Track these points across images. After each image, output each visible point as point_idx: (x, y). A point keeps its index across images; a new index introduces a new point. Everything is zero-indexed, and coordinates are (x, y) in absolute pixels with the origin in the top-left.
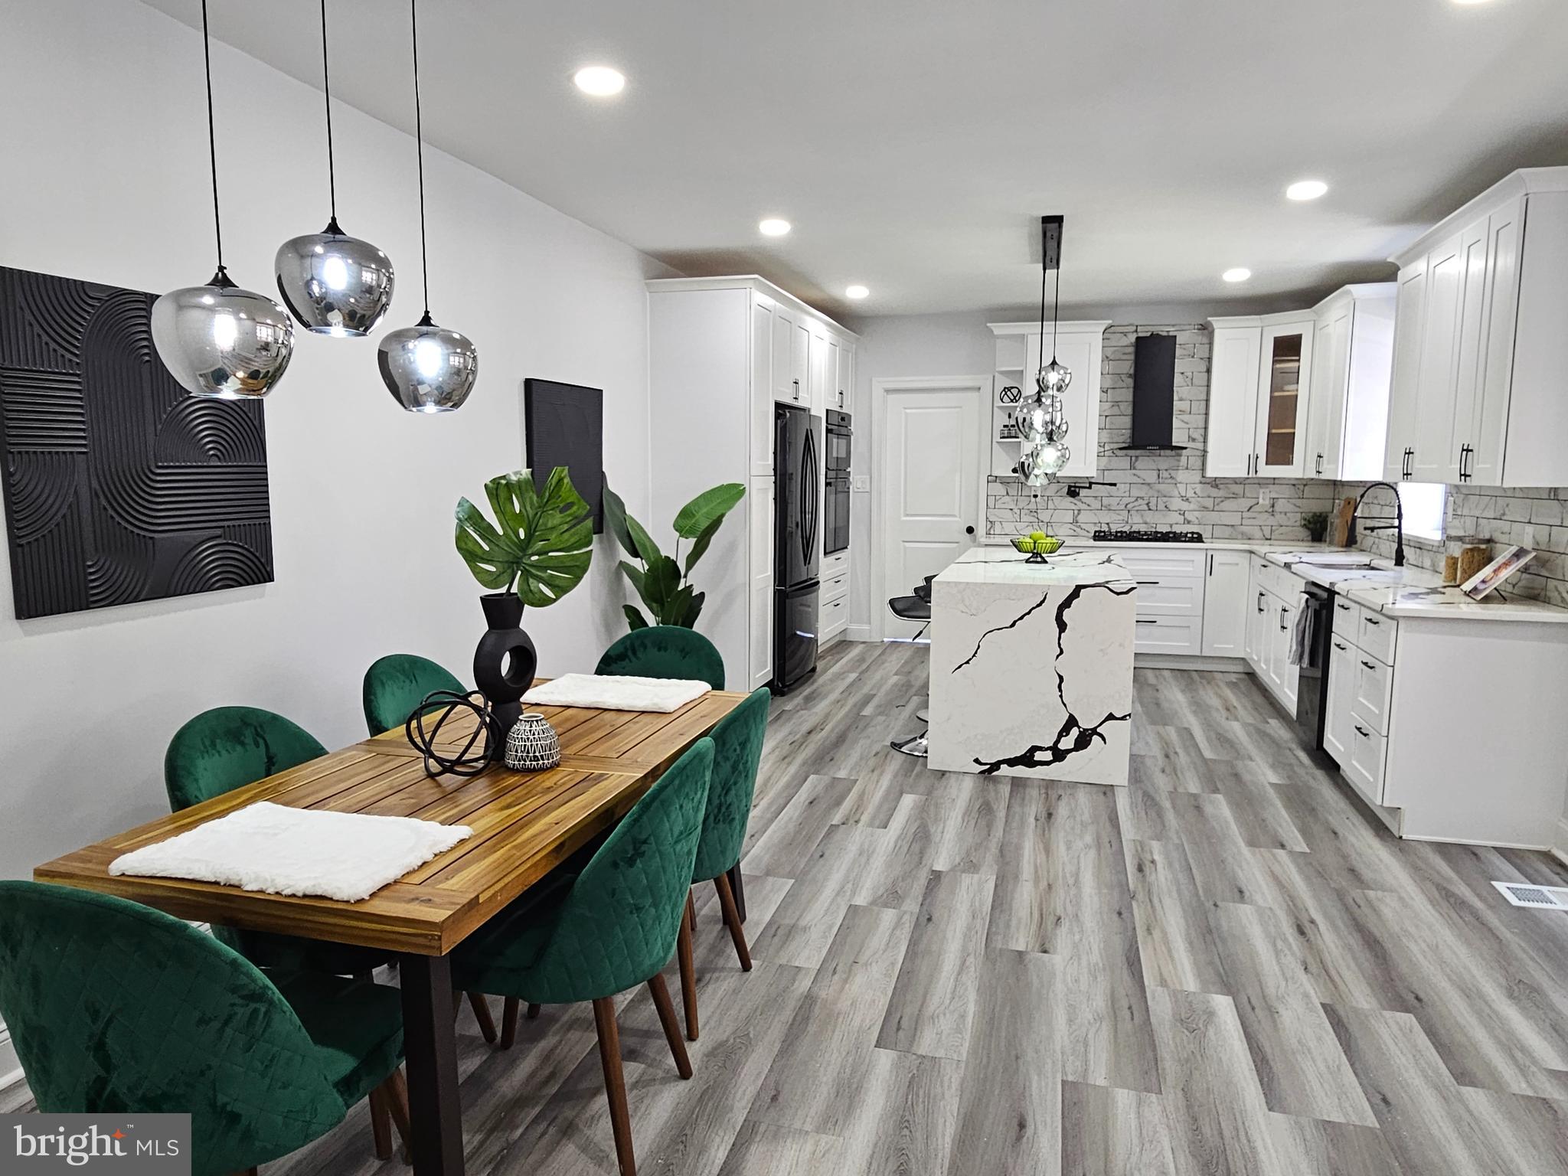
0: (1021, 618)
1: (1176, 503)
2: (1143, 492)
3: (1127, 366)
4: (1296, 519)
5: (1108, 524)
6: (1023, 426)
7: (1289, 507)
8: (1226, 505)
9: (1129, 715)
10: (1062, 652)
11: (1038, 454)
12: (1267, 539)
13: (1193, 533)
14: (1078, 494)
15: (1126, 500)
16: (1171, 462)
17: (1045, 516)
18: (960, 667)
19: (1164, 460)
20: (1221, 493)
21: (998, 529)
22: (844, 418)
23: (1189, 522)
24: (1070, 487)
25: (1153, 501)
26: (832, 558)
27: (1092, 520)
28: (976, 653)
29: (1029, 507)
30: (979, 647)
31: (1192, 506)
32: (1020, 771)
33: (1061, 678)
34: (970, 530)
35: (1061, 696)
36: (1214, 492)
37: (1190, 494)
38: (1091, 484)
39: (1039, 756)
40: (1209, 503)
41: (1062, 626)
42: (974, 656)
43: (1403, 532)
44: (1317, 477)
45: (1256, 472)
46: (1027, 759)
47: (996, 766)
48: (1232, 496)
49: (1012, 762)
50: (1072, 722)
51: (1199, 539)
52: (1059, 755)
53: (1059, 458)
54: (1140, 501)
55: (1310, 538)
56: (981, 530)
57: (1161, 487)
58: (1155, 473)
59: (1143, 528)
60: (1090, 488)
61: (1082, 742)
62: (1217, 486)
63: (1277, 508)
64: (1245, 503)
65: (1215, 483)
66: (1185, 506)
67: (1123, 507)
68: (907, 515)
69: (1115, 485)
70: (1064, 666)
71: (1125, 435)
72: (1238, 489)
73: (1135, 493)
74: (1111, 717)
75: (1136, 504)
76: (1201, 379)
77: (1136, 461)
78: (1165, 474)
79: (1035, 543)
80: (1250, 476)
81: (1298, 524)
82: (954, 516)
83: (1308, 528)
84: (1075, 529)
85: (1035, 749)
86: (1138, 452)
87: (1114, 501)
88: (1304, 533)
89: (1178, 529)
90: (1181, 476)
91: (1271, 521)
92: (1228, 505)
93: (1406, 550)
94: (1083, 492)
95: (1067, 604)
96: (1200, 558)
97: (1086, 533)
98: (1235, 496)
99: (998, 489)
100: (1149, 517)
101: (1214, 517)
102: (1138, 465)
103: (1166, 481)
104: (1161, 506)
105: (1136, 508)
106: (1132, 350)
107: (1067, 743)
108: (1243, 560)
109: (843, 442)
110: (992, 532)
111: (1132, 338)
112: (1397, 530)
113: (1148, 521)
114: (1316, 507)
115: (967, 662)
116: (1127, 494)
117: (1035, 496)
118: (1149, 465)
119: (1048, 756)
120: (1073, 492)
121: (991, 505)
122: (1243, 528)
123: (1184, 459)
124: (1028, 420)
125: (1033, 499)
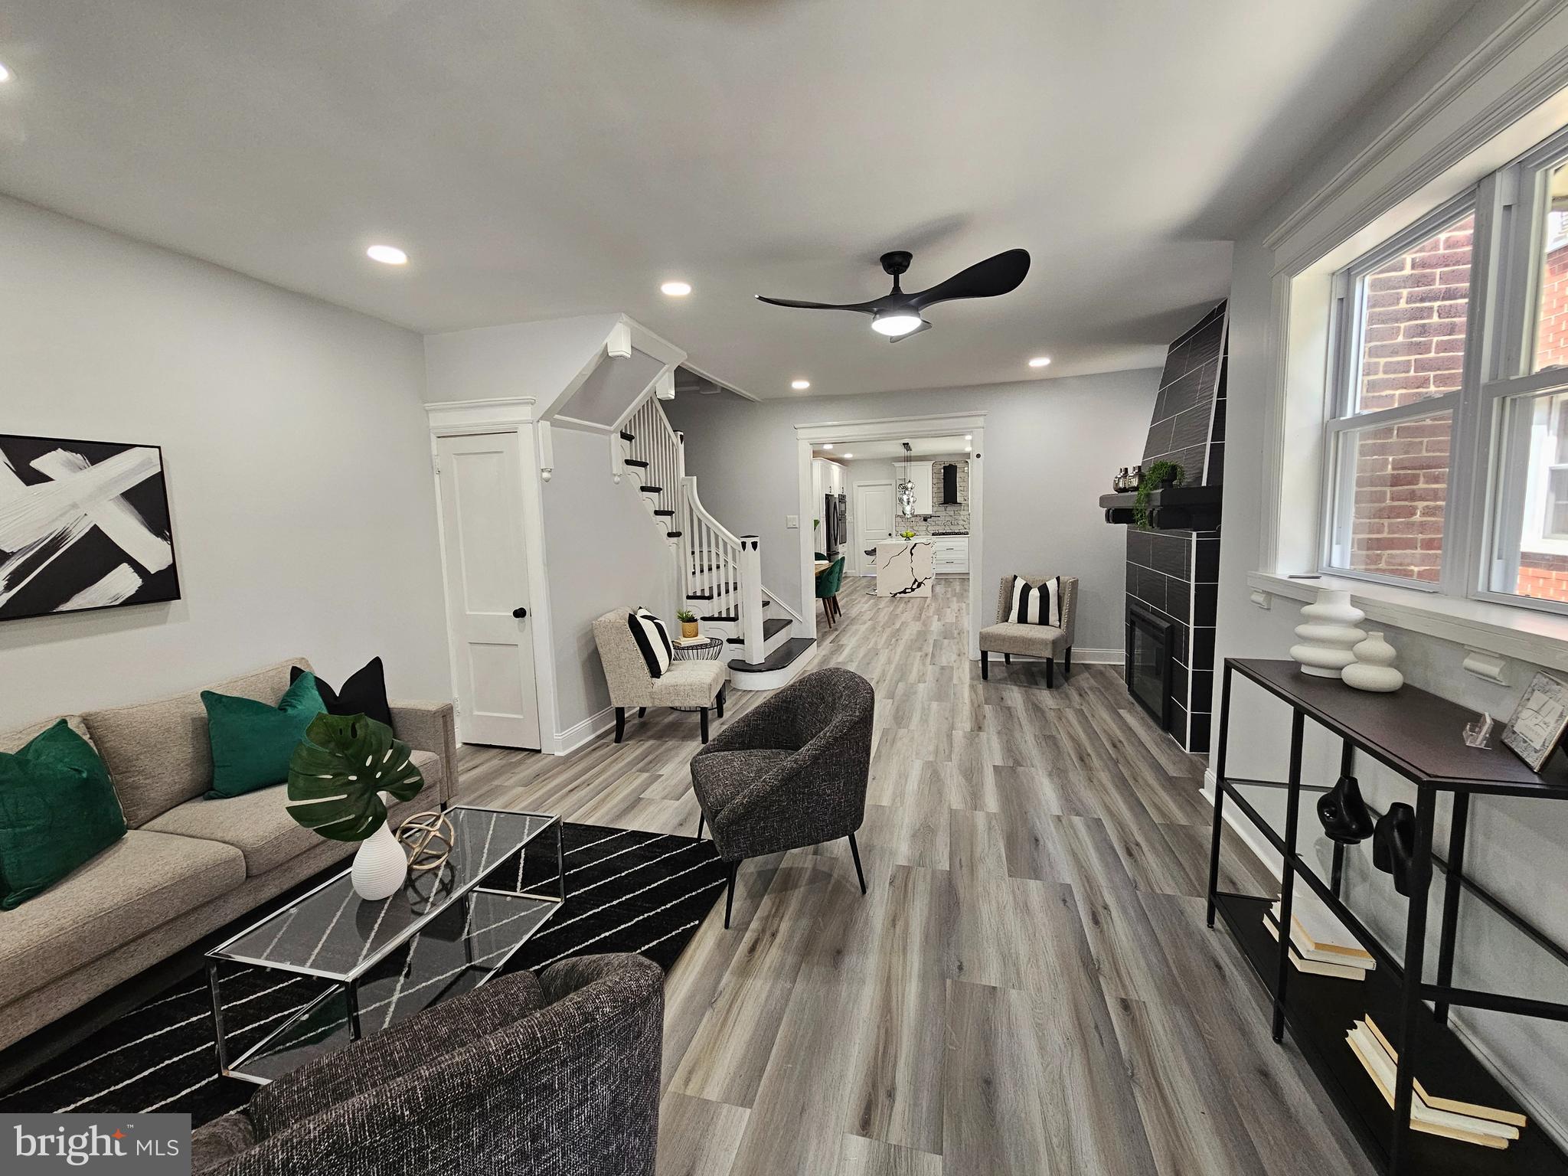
1: (961, 522)
2: (948, 518)
3: (941, 476)
5: (937, 530)
13: (965, 532)
14: (927, 520)
15: (943, 522)
16: (957, 508)
17: (915, 528)
19: (954, 508)
22: (844, 496)
23: (964, 528)
24: (923, 518)
25: (952, 522)
26: (842, 545)
27: (932, 529)
29: (910, 525)
31: (966, 523)
34: (890, 535)
35: (913, 574)
37: (965, 519)
38: (931, 517)
39: (907, 591)
46: (904, 592)
50: (916, 580)
52: (913, 590)
54: (948, 522)
56: (894, 535)
57: (954, 516)
58: (952, 512)
59: (949, 531)
61: (919, 586)
67: (943, 524)
68: (867, 530)
69: (939, 517)
71: (939, 500)
73: (946, 519)
76: (964, 480)
77: (945, 508)
78: (955, 512)
82: (884, 529)
84: (927, 532)
85: (906, 589)
86: (946, 505)
87: (939, 522)
89: (961, 531)
90: (961, 513)
94: (929, 520)
95: (913, 548)
97: (930, 534)
99: (899, 519)
100: (952, 527)
102: (947, 509)
103: (956, 515)
104: (955, 523)
105: (947, 524)
106: (943, 470)
107: (915, 586)
109: (844, 505)
110: (898, 534)
111: (942, 467)
116: (944, 520)
118: (951, 509)
119: (910, 590)
120: (925, 520)
123: (961, 507)
125: (911, 523)
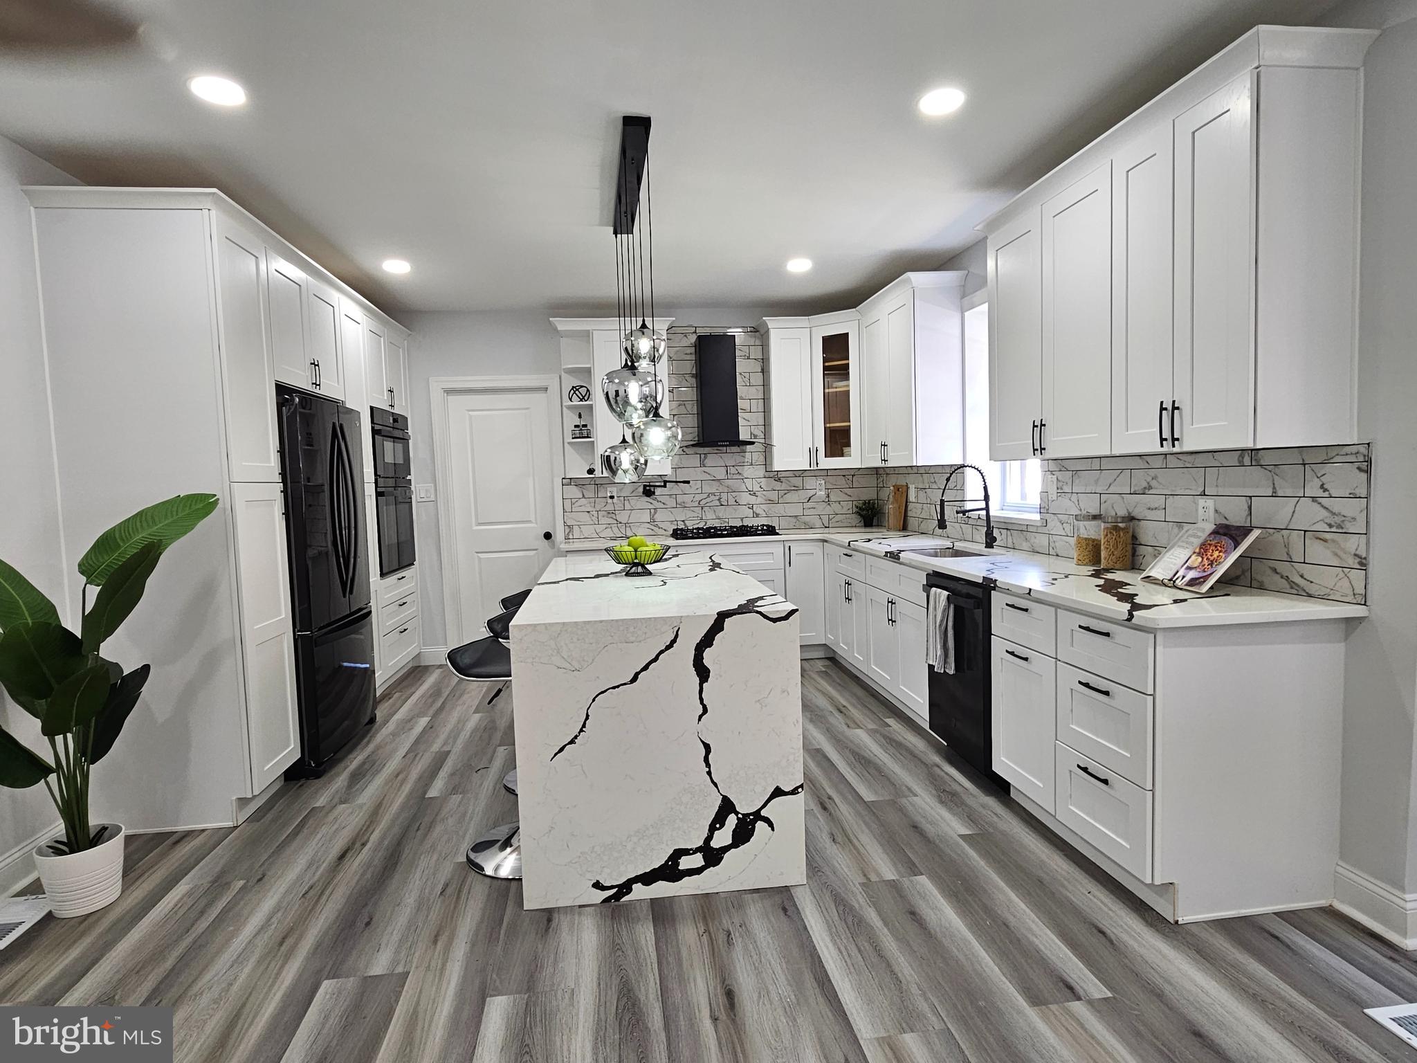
0: (646, 668)
1: (745, 498)
2: (714, 488)
3: (689, 367)
4: (847, 507)
5: (683, 521)
6: (616, 402)
7: (842, 497)
8: (789, 497)
9: (801, 786)
10: (705, 710)
11: (642, 435)
12: (826, 527)
13: (763, 525)
14: (654, 493)
15: (698, 498)
16: (738, 458)
17: (622, 517)
18: (561, 750)
19: (729, 457)
20: (784, 486)
21: (576, 533)
22: (399, 422)
23: (757, 516)
24: (645, 486)
25: (724, 496)
26: (392, 579)
27: (669, 518)
28: (584, 726)
29: (606, 509)
30: (588, 716)
31: (759, 500)
32: (662, 889)
33: (707, 748)
34: (548, 536)
35: (709, 773)
36: (778, 485)
37: (756, 488)
38: (665, 482)
39: (685, 863)
40: (774, 495)
41: (703, 673)
42: (581, 731)
43: (992, 513)
44: (883, 465)
45: (817, 464)
47: (626, 888)
48: (793, 488)
49: (648, 879)
50: (727, 807)
51: (771, 531)
52: (713, 857)
53: (668, 439)
54: (712, 497)
55: (862, 524)
56: (559, 535)
57: (729, 482)
58: (724, 470)
59: (717, 524)
60: (665, 486)
61: (743, 834)
62: (779, 480)
63: (832, 498)
64: (803, 495)
65: (777, 477)
66: (752, 500)
67: (696, 504)
68: (480, 524)
69: (688, 482)
70: (710, 729)
71: (693, 435)
72: (798, 482)
73: (707, 489)
74: (778, 792)
75: (708, 500)
76: (757, 379)
77: (705, 458)
78: (733, 470)
79: (636, 551)
80: (812, 468)
81: (850, 511)
82: (530, 522)
83: (860, 514)
84: (653, 527)
85: (679, 853)
86: (707, 450)
87: (687, 499)
88: (855, 519)
89: (749, 522)
90: (748, 471)
91: (828, 510)
92: (792, 497)
93: (996, 533)
94: (658, 491)
95: (707, 641)
96: (778, 550)
97: (665, 533)
98: (796, 489)
99: (574, 492)
100: (721, 512)
101: (779, 509)
102: (708, 462)
103: (735, 477)
104: (732, 502)
105: (708, 505)
106: (693, 350)
107: (723, 838)
108: (816, 549)
109: (399, 446)
110: (571, 537)
111: (693, 338)
112: (984, 512)
113: (721, 515)
114: (869, 495)
115: (572, 742)
116: (699, 491)
117: (612, 497)
118: (718, 462)
119: (697, 860)
120: (648, 492)
121: (568, 508)
122: (806, 519)
123: (748, 455)
124: (621, 393)
125: (610, 501)
